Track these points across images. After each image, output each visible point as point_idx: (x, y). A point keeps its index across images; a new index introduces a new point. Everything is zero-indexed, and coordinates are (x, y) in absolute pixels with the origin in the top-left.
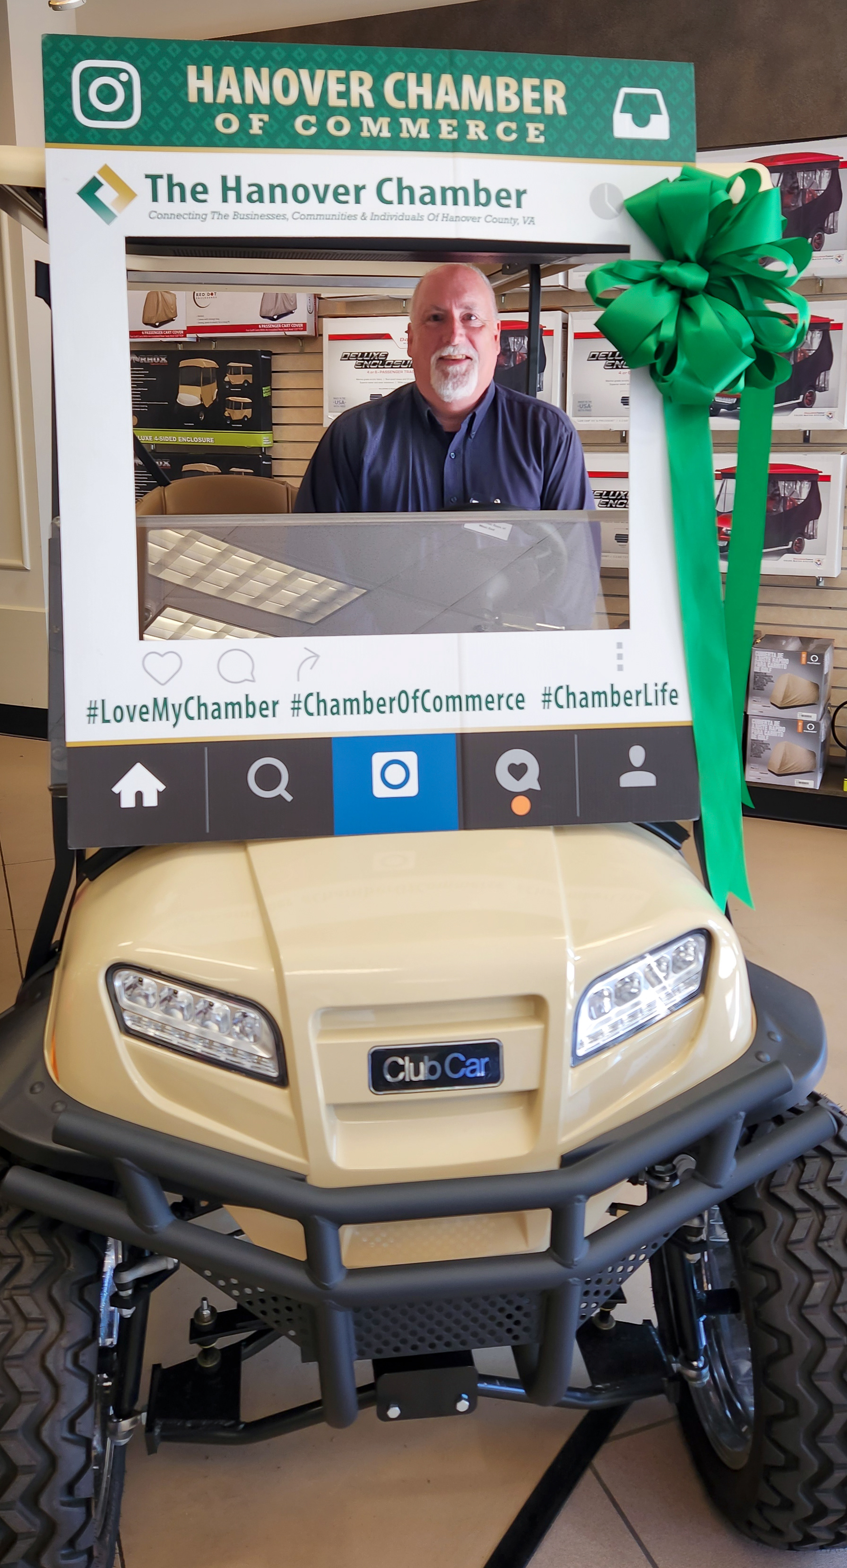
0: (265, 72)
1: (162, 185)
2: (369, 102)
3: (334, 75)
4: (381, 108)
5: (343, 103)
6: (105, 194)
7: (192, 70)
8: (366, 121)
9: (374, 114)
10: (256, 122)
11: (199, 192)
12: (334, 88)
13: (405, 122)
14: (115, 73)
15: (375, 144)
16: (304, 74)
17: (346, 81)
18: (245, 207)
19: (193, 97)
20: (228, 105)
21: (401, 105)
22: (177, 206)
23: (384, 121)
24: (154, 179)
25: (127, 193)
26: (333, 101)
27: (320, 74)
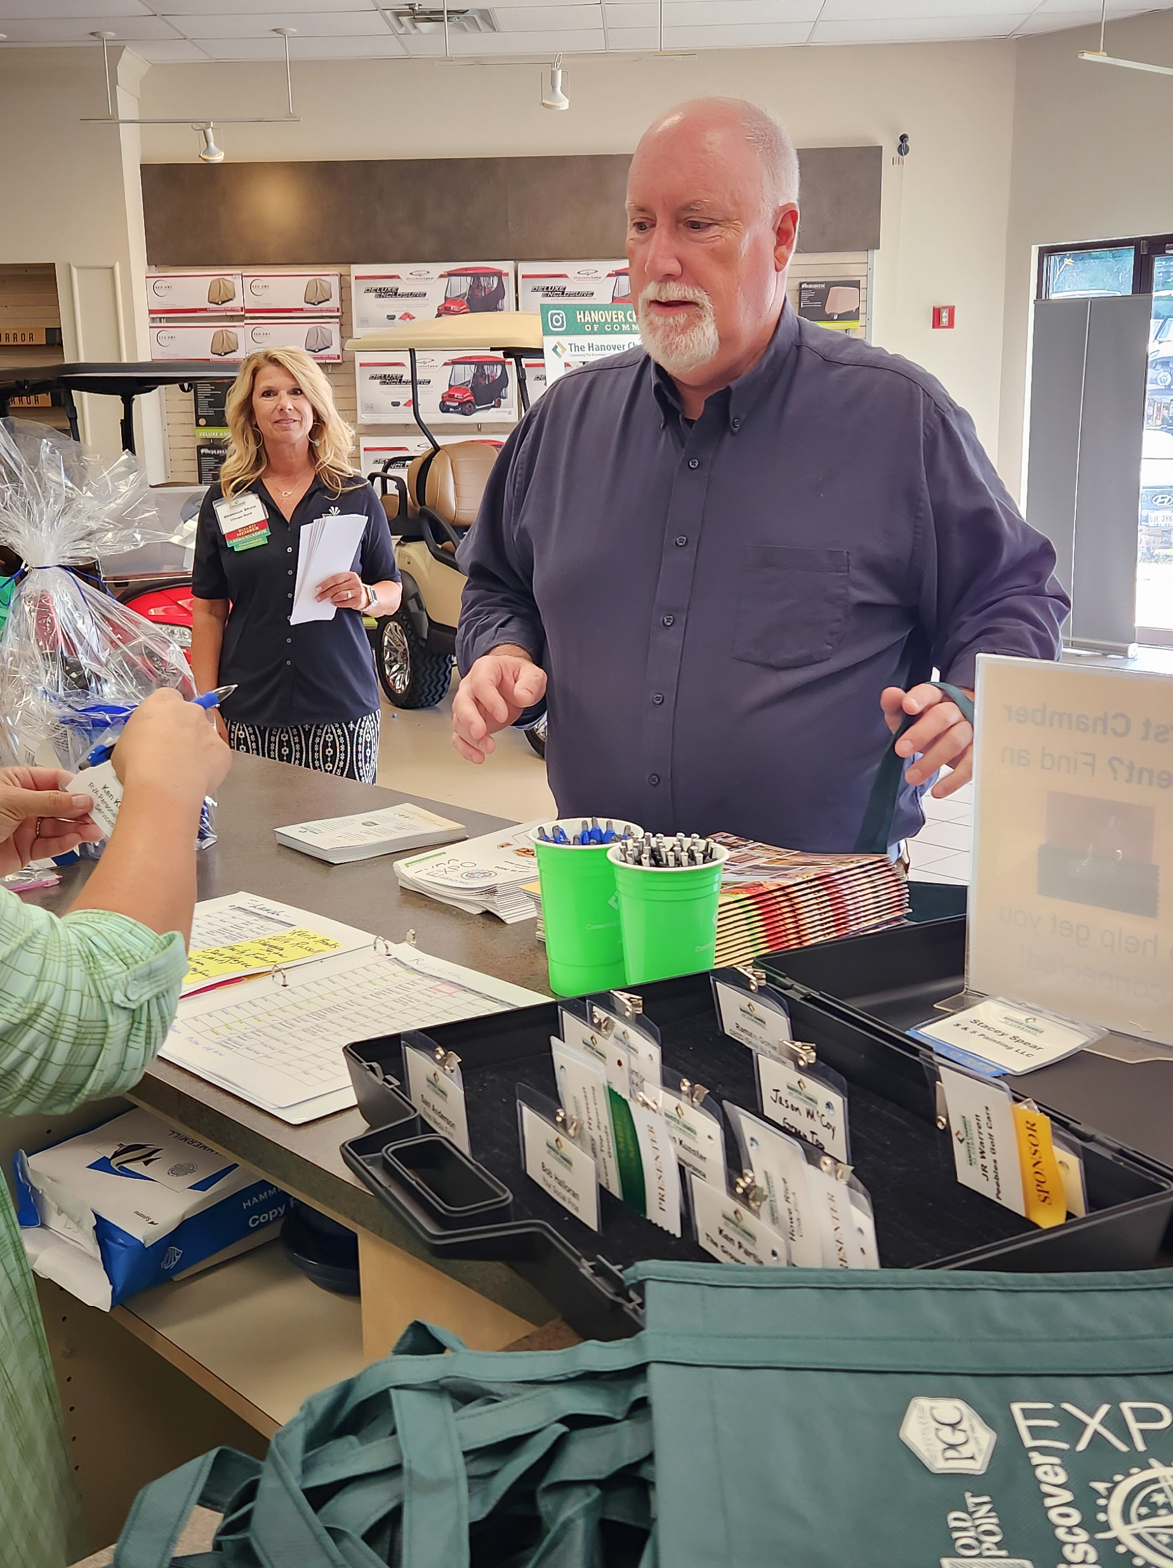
0: (596, 312)
1: (573, 347)
2: (624, 320)
3: (614, 312)
4: (626, 322)
5: (617, 321)
6: (559, 350)
7: (578, 312)
8: (623, 326)
9: (625, 324)
10: (596, 327)
11: (582, 348)
12: (614, 316)
13: (633, 325)
14: (559, 314)
15: (626, 333)
16: (606, 312)
17: (617, 314)
18: (595, 352)
19: (579, 321)
20: (588, 323)
21: (631, 320)
22: (577, 353)
23: (628, 325)
24: (571, 344)
25: (564, 349)
26: (614, 320)
27: (610, 312)
